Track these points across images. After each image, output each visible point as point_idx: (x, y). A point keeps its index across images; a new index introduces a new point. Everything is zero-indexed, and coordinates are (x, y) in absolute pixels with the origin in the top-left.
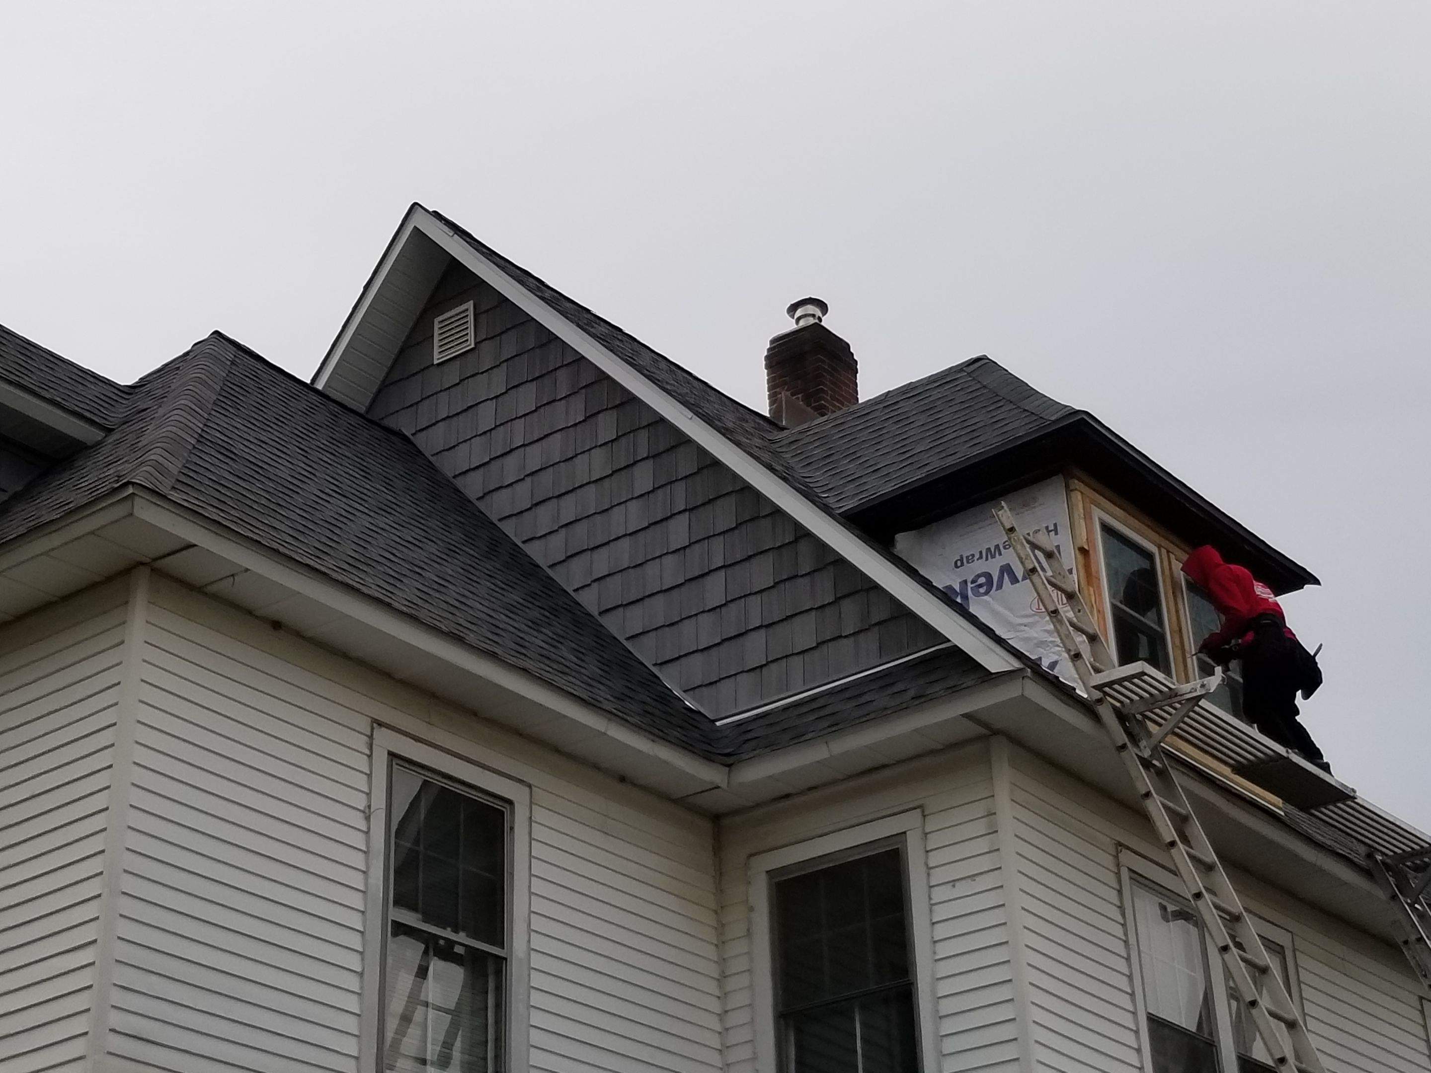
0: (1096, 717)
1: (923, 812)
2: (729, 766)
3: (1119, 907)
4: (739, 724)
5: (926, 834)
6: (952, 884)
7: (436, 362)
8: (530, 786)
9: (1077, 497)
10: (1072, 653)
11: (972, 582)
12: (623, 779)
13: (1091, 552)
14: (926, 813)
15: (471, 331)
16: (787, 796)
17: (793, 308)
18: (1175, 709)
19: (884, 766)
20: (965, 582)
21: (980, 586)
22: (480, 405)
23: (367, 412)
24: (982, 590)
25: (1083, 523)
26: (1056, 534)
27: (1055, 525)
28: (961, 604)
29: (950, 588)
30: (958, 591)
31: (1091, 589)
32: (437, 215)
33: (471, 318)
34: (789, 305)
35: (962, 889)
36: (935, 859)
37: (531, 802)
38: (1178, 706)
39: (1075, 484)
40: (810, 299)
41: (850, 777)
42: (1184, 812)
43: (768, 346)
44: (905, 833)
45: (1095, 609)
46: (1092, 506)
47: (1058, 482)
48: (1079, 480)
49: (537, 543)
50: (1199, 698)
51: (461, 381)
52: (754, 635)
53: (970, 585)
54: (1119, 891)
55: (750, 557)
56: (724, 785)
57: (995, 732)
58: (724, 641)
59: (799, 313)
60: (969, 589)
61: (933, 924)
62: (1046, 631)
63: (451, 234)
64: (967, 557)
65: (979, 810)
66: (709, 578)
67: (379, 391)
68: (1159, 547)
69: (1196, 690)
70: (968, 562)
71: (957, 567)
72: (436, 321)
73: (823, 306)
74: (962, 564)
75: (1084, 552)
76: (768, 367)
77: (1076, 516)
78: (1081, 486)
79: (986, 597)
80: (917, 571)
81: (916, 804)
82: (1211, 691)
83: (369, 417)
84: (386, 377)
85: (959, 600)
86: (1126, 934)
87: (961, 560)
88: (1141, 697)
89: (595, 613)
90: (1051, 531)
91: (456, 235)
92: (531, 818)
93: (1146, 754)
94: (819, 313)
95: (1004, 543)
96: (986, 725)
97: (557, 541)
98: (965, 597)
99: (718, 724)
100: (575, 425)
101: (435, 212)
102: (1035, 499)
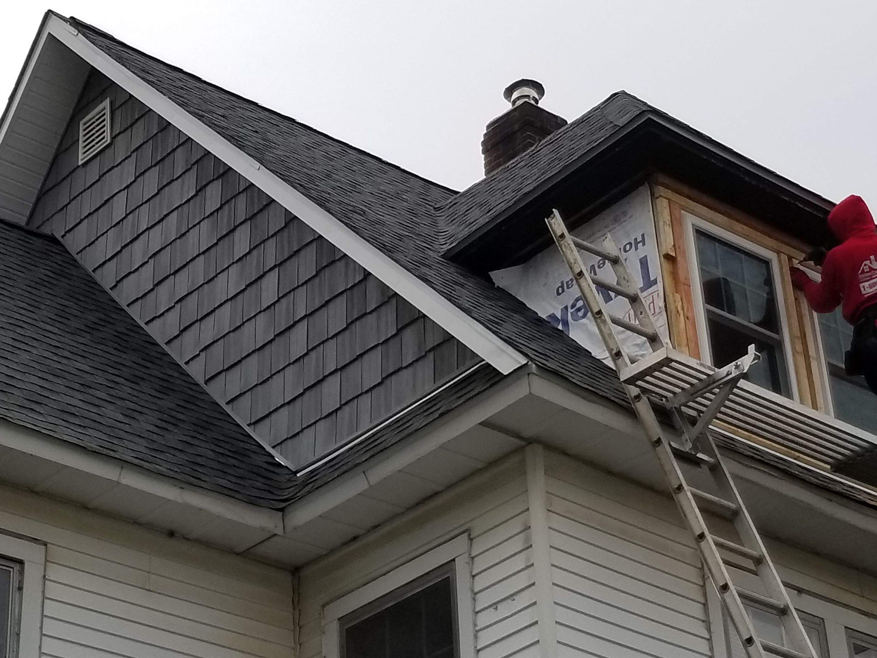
0: (632, 414)
1: (470, 535)
2: (282, 510)
3: (703, 621)
4: (312, 472)
5: (473, 558)
6: (495, 606)
7: (80, 163)
8: (45, 544)
9: (663, 204)
10: (614, 352)
11: (573, 306)
12: (171, 534)
13: (679, 259)
14: (472, 536)
15: (108, 128)
16: (355, 538)
17: (509, 91)
18: (714, 394)
19: (437, 494)
20: (566, 308)
21: (579, 310)
22: (115, 198)
23: (27, 224)
24: (580, 314)
25: (669, 230)
26: (644, 244)
27: (643, 235)
28: (562, 331)
29: (553, 316)
30: (560, 318)
31: (678, 297)
32: (74, 22)
33: (108, 117)
34: (504, 90)
35: (504, 610)
36: (480, 583)
37: (46, 561)
38: (717, 390)
39: (660, 190)
40: (523, 80)
41: (409, 509)
42: (733, 506)
43: (485, 132)
44: (454, 560)
45: (682, 316)
46: (683, 212)
47: (644, 192)
48: (667, 187)
49: (157, 322)
50: (736, 380)
51: (100, 177)
52: (330, 379)
53: (570, 311)
54: (704, 605)
55: (327, 302)
56: (279, 531)
57: (530, 441)
58: (305, 390)
59: (515, 95)
60: (569, 314)
61: (478, 651)
62: (637, 345)
63: (76, 34)
64: (567, 282)
65: (516, 526)
66: (294, 330)
67: (37, 201)
68: (778, 252)
69: (731, 373)
70: (568, 288)
71: (558, 294)
72: (81, 123)
73: (539, 88)
74: (563, 291)
75: (669, 258)
76: (485, 151)
77: (661, 223)
78: (669, 194)
79: (584, 321)
80: (525, 305)
81: (462, 529)
82: (745, 371)
83: (30, 228)
84: (44, 184)
85: (560, 327)
86: (711, 649)
87: (562, 286)
88: (683, 389)
89: (201, 382)
90: (639, 243)
91: (79, 34)
92: (44, 576)
93: (687, 447)
94: (533, 93)
95: (599, 262)
96: (517, 435)
97: (173, 318)
98: (566, 323)
99: (298, 475)
100: (188, 201)
101: (72, 18)
102: (624, 213)
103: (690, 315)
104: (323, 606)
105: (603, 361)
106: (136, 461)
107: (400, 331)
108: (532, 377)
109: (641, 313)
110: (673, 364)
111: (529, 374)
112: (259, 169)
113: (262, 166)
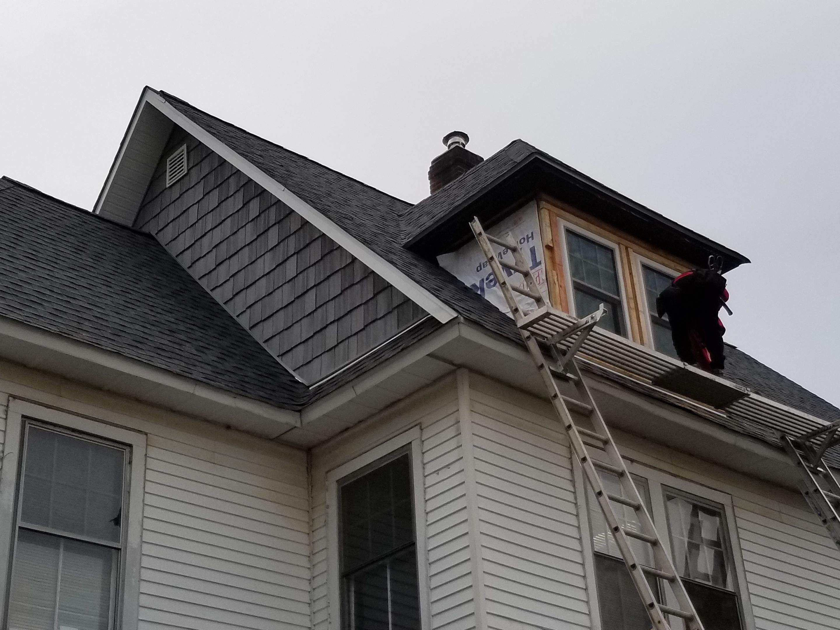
0: (525, 349)
1: (421, 427)
2: (300, 411)
3: (571, 481)
4: (319, 386)
5: (423, 441)
6: (437, 473)
7: (168, 186)
8: (146, 434)
9: (545, 213)
10: (514, 308)
11: (487, 279)
12: (228, 427)
13: (555, 248)
14: (422, 427)
15: (185, 164)
16: (347, 429)
17: (446, 139)
18: (577, 335)
19: (399, 400)
20: (483, 280)
21: (491, 281)
22: (190, 210)
23: (133, 226)
24: (492, 284)
25: (549, 230)
26: (533, 239)
27: (532, 233)
28: (480, 295)
29: (474, 285)
30: (479, 286)
31: (554, 272)
32: (163, 94)
33: (185, 156)
34: (443, 138)
35: (444, 475)
36: (428, 457)
37: (147, 445)
38: (579, 333)
39: (543, 204)
40: (455, 132)
41: (381, 411)
42: (589, 407)
43: (431, 165)
44: (411, 443)
45: (557, 285)
46: (558, 218)
47: (533, 204)
48: (547, 201)
49: (218, 290)
50: (592, 326)
51: (181, 195)
52: (331, 327)
53: (485, 282)
54: (571, 470)
55: (329, 277)
56: (298, 425)
57: (460, 366)
58: (315, 334)
59: (450, 142)
60: (485, 284)
61: (426, 501)
62: (528, 304)
63: (164, 102)
64: (483, 264)
65: (451, 421)
66: (307, 295)
67: (140, 211)
68: (619, 244)
69: (588, 322)
70: (484, 267)
71: (478, 271)
72: (168, 160)
73: (465, 137)
74: (481, 269)
75: (549, 248)
76: (431, 178)
77: (544, 225)
78: (550, 207)
79: (494, 288)
80: (456, 278)
81: (415, 423)
82: (597, 321)
83: (134, 228)
84: (144, 200)
85: (479, 292)
86: (576, 498)
87: (480, 266)
88: (558, 332)
89: (247, 328)
90: (530, 238)
91: (166, 102)
92: (146, 455)
93: (560, 370)
94: (462, 140)
95: (504, 251)
96: (452, 363)
97: (229, 286)
98: (483, 290)
99: (310, 388)
100: (238, 211)
101: (161, 91)
102: (520, 219)
103: (562, 285)
104: (327, 472)
105: (507, 314)
106: (205, 380)
107: (375, 295)
108: (461, 325)
109: (531, 284)
110: (551, 316)
111: (459, 323)
112: (284, 190)
113: (286, 189)
